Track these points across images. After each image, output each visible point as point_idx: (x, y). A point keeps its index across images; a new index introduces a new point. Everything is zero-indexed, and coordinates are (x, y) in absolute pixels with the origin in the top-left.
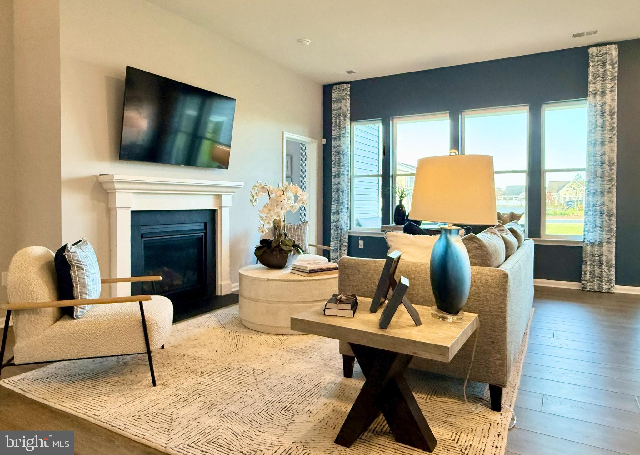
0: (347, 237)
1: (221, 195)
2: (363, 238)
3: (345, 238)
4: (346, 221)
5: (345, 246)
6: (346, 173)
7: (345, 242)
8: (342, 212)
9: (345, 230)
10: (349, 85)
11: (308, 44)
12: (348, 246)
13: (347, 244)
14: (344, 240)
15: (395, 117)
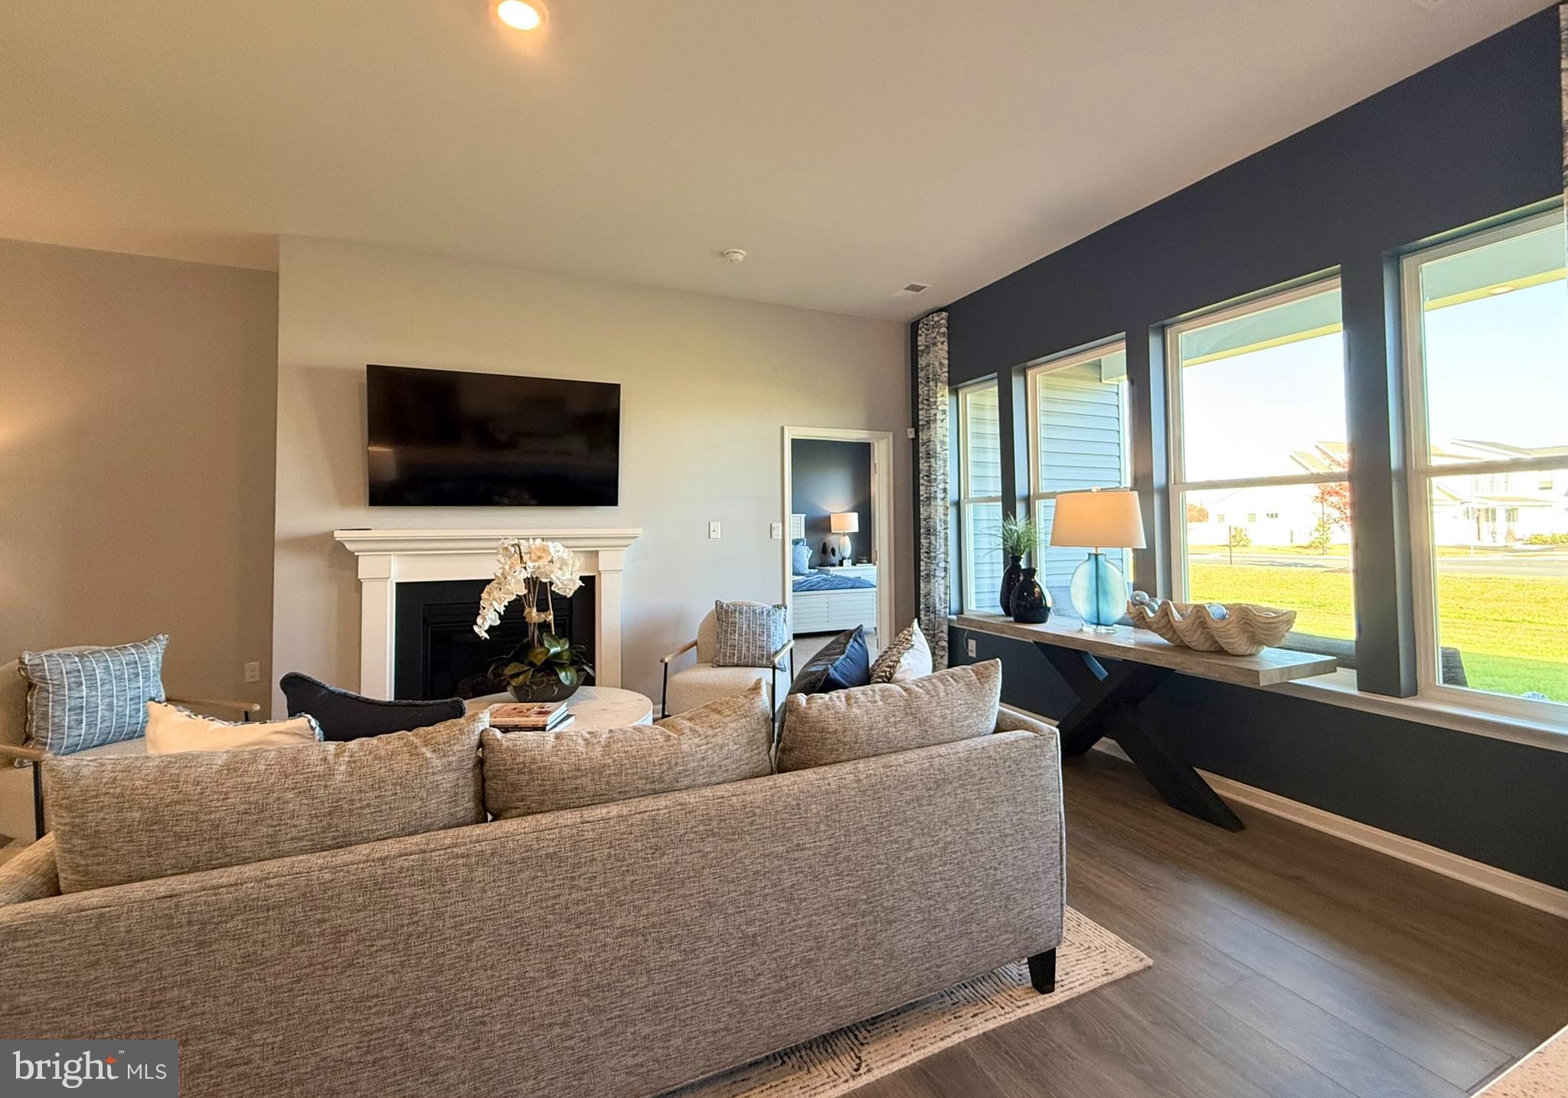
0: (945, 628)
1: (598, 551)
2: (973, 635)
3: (942, 632)
4: (943, 596)
5: (943, 648)
6: (940, 495)
7: (941, 639)
8: (934, 576)
9: (942, 614)
10: (944, 314)
11: (740, 257)
12: (949, 648)
13: (946, 644)
14: (940, 634)
15: (1029, 363)
